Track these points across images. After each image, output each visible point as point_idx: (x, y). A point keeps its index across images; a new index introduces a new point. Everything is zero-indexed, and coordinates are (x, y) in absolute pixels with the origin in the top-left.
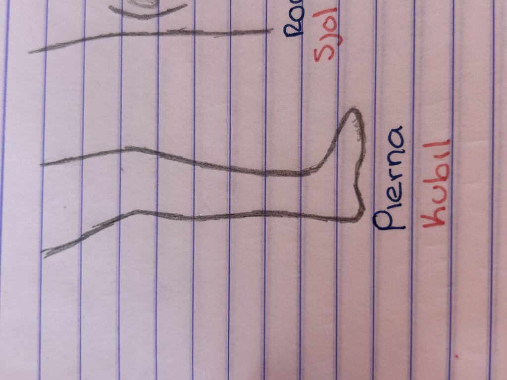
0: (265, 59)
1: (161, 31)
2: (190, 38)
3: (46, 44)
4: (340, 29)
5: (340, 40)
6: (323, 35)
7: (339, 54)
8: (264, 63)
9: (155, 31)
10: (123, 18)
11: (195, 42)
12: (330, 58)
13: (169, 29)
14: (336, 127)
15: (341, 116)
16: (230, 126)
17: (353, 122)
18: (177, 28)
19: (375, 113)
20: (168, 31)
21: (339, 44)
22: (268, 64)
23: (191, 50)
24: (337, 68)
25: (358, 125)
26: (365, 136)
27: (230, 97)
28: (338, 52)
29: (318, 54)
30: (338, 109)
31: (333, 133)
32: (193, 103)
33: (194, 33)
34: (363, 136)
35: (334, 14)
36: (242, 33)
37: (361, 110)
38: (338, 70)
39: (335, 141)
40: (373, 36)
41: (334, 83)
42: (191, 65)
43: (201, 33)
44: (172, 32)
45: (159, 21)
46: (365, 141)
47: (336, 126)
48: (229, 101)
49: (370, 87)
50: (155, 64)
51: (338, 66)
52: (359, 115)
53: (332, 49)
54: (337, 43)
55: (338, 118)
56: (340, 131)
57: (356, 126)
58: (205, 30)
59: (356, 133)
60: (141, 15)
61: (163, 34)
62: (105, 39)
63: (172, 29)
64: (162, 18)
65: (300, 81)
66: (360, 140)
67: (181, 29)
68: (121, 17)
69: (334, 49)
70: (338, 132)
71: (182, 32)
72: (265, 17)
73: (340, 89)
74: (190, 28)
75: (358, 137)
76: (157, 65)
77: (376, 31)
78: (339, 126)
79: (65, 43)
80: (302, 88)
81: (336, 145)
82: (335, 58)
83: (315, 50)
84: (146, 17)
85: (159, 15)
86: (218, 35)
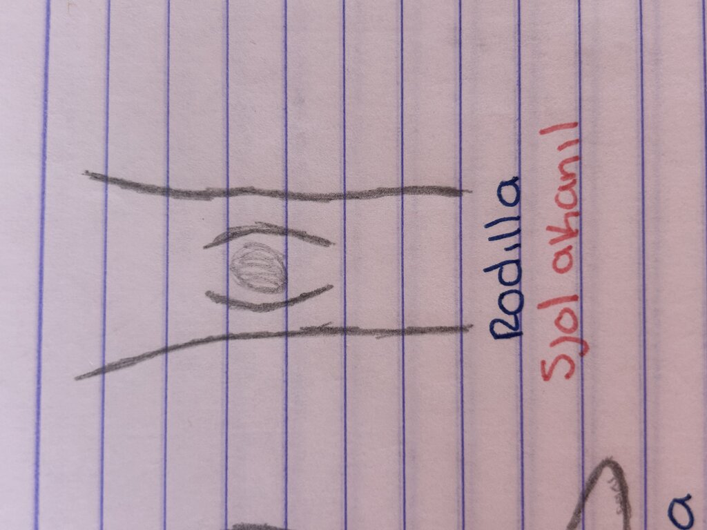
0: (459, 373)
1: (290, 329)
2: (338, 338)
3: (104, 361)
4: (584, 329)
5: (584, 347)
6: (555, 338)
7: (582, 369)
8: (459, 381)
9: (281, 329)
10: (230, 311)
11: (345, 346)
12: (568, 376)
13: (304, 326)
14: (581, 489)
15: (588, 472)
16: (404, 483)
17: (609, 482)
18: (317, 324)
19: (646, 470)
20: (301, 328)
21: (582, 354)
22: (465, 382)
23: (340, 359)
24: (580, 393)
25: (617, 487)
26: (630, 507)
27: (404, 434)
28: (582, 366)
29: (547, 368)
30: (583, 459)
31: (575, 499)
32: (343, 446)
33: (345, 331)
34: (625, 506)
35: (573, 306)
36: (422, 331)
37: (621, 464)
38: (583, 396)
39: (580, 512)
40: (640, 345)
41: (577, 416)
42: (340, 383)
43: (355, 331)
44: (309, 331)
45: (287, 313)
46: (629, 515)
47: (581, 486)
48: (402, 441)
49: (637, 427)
50: (281, 384)
51: (582, 390)
52: (618, 472)
53: (571, 361)
54: (580, 351)
55: (583, 474)
56: (587, 496)
57: (613, 489)
58: (363, 327)
59: (615, 499)
60: (259, 303)
61: (294, 334)
62: (201, 347)
63: (309, 325)
64: (292, 309)
65: (519, 411)
66: (620, 511)
67: (323, 325)
68: (226, 309)
69: (575, 362)
70: (584, 497)
71: (325, 330)
72: (459, 306)
73: (585, 427)
74: (337, 323)
75: (617, 507)
76: (284, 385)
77: (645, 336)
78: (585, 488)
79: (134, 359)
80: (522, 424)
81: (581, 517)
82: (576, 376)
83: (543, 363)
84: (267, 307)
85: (287, 303)
86: (384, 335)
